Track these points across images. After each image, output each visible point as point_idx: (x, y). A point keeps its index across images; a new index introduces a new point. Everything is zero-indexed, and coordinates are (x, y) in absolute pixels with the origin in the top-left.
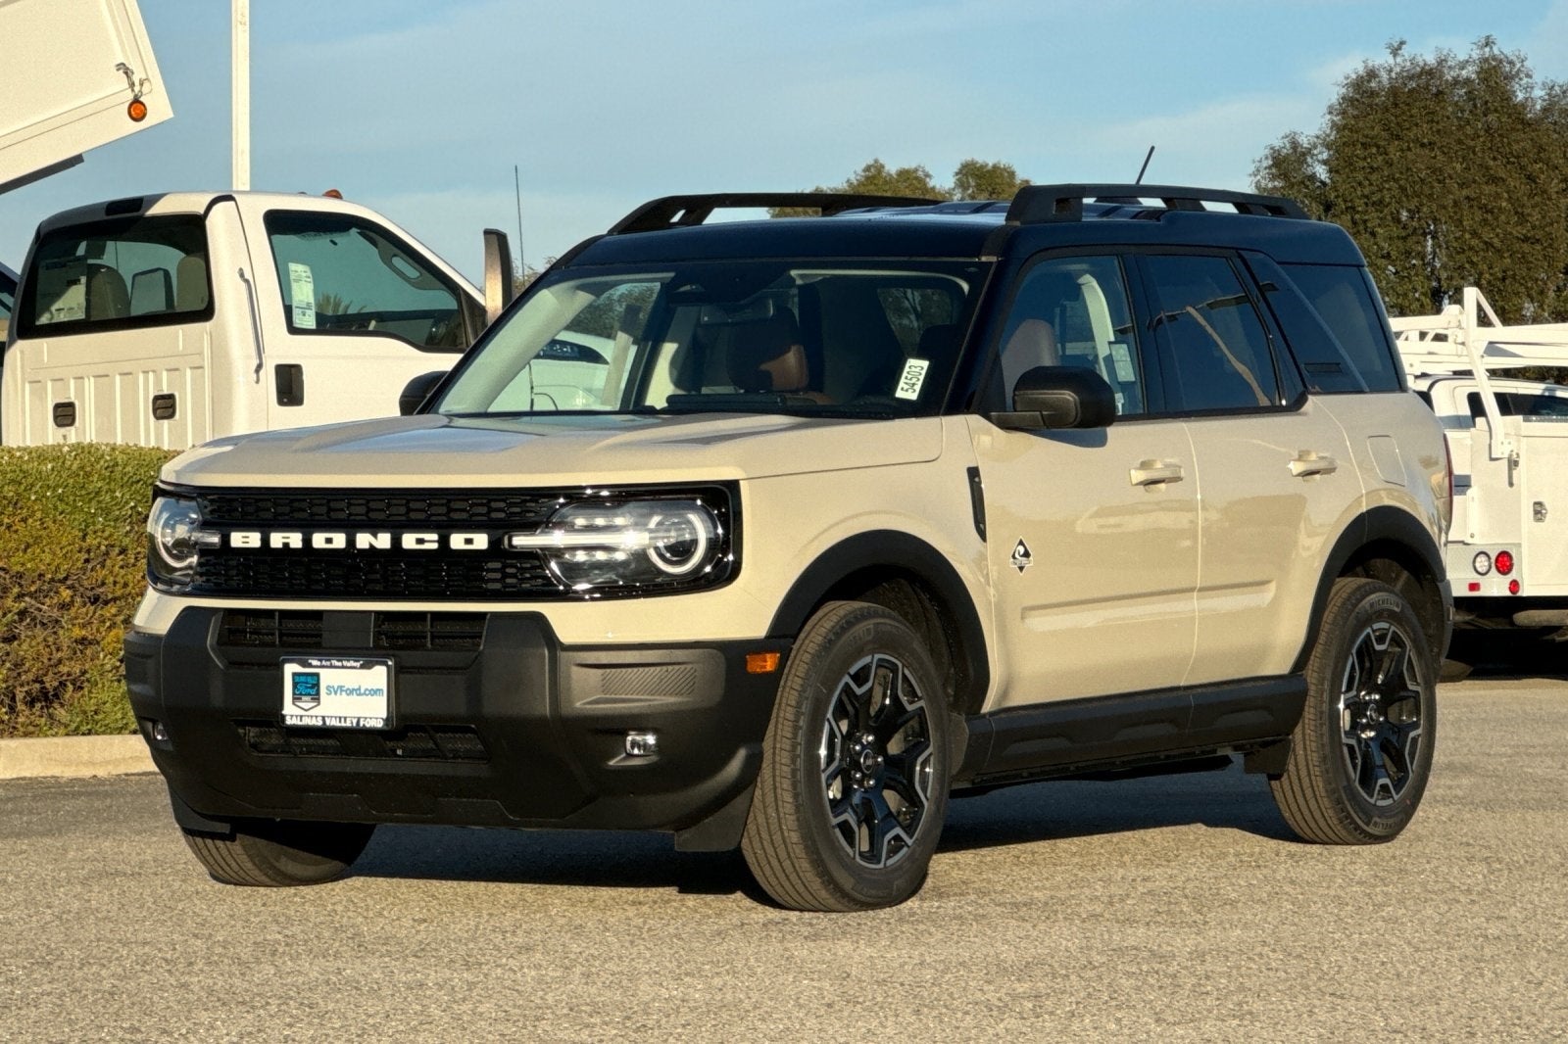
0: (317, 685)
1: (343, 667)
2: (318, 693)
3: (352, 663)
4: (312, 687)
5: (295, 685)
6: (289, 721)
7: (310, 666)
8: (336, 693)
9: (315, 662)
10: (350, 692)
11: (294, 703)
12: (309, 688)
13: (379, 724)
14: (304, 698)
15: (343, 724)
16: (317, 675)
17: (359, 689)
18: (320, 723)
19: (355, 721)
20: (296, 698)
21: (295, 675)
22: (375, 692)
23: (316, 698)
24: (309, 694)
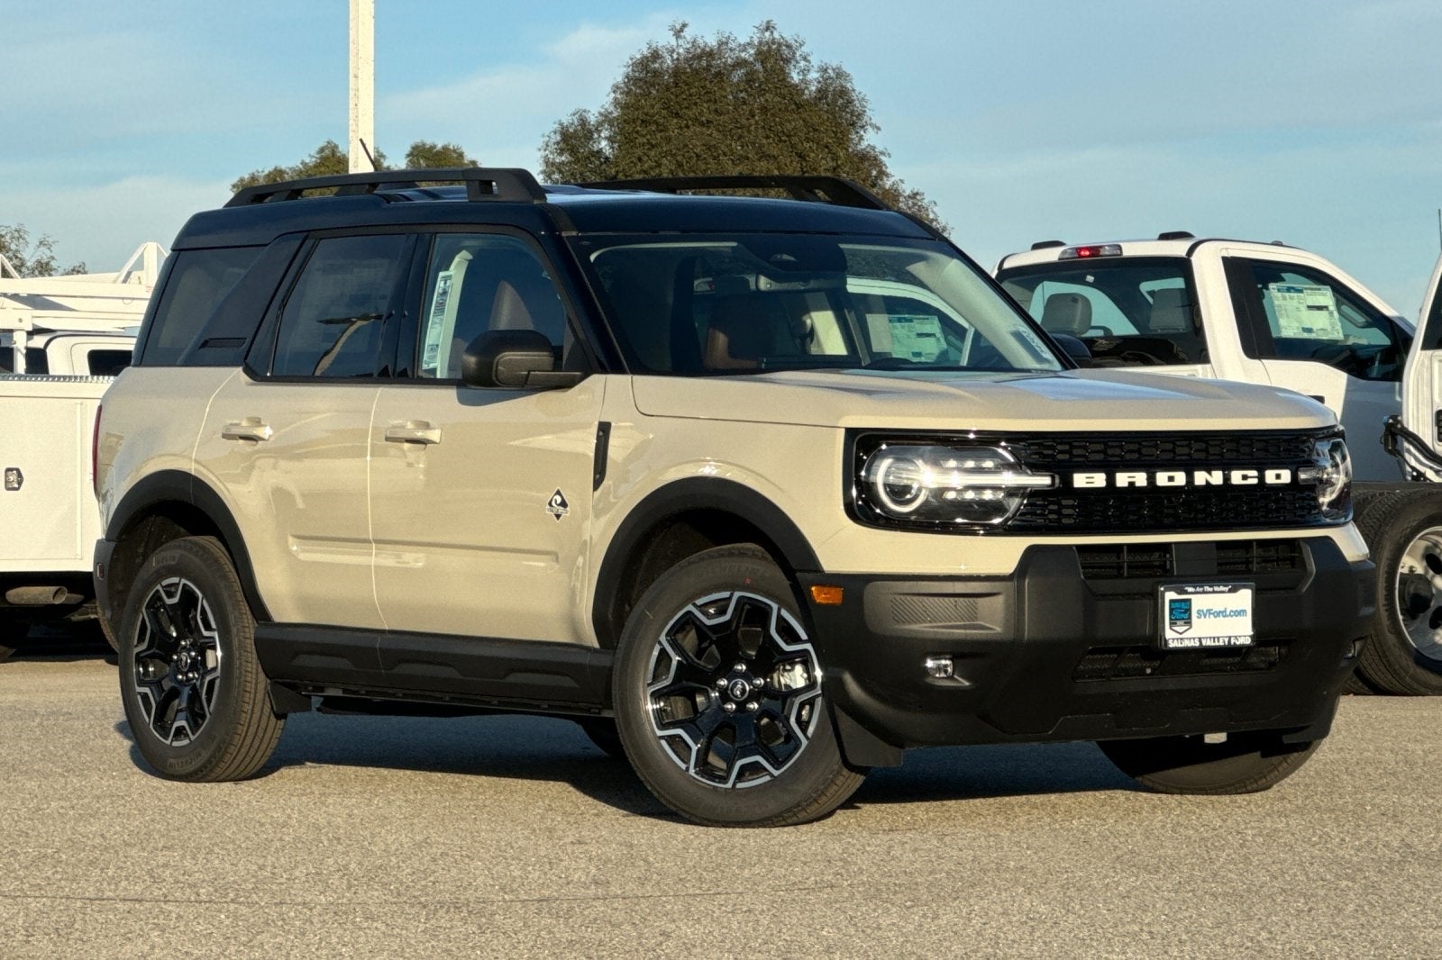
0: (1188, 610)
1: (1214, 592)
2: (1190, 618)
3: (1222, 588)
4: (1185, 612)
5: (1171, 610)
6: (1172, 645)
7: (1186, 593)
8: (1205, 616)
9: (1190, 589)
10: (1218, 614)
11: (1171, 629)
12: (1183, 613)
13: (1248, 641)
14: (1179, 623)
15: (1217, 644)
16: (1189, 600)
17: (1225, 611)
18: (1197, 644)
19: (1226, 640)
20: (1172, 624)
21: (1172, 601)
22: (1240, 613)
23: (1188, 622)
24: (1183, 619)
